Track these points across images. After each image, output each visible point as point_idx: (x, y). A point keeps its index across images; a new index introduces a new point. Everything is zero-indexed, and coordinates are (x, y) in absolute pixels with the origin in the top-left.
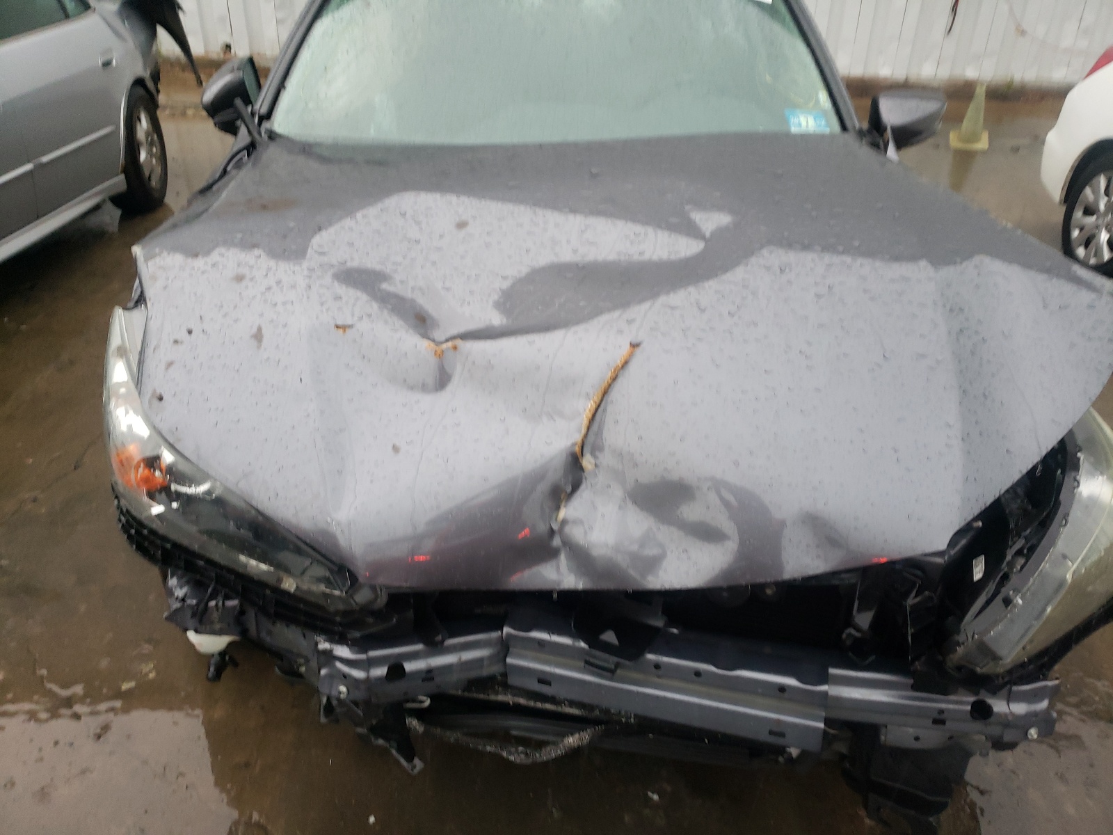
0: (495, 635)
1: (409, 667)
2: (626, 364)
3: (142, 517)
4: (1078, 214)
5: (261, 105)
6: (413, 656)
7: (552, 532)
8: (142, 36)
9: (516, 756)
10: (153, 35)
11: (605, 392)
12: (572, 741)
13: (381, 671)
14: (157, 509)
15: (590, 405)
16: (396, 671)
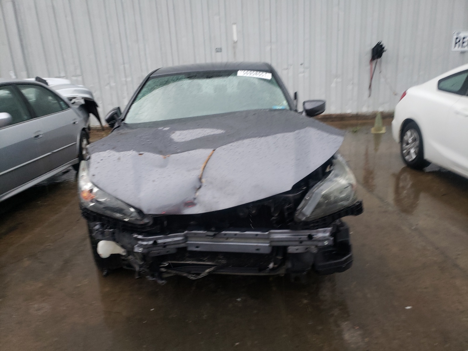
0: (182, 234)
1: (160, 241)
2: (211, 155)
3: (88, 207)
4: (404, 145)
5: (122, 117)
6: (160, 239)
7: (195, 199)
8: (85, 116)
9: (192, 277)
10: (89, 116)
11: (207, 162)
12: (208, 271)
13: (151, 242)
14: (92, 204)
15: (203, 166)
16: (155, 243)
